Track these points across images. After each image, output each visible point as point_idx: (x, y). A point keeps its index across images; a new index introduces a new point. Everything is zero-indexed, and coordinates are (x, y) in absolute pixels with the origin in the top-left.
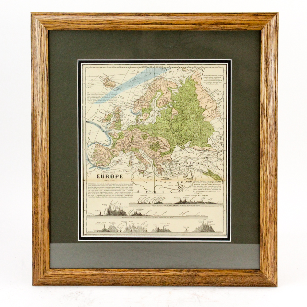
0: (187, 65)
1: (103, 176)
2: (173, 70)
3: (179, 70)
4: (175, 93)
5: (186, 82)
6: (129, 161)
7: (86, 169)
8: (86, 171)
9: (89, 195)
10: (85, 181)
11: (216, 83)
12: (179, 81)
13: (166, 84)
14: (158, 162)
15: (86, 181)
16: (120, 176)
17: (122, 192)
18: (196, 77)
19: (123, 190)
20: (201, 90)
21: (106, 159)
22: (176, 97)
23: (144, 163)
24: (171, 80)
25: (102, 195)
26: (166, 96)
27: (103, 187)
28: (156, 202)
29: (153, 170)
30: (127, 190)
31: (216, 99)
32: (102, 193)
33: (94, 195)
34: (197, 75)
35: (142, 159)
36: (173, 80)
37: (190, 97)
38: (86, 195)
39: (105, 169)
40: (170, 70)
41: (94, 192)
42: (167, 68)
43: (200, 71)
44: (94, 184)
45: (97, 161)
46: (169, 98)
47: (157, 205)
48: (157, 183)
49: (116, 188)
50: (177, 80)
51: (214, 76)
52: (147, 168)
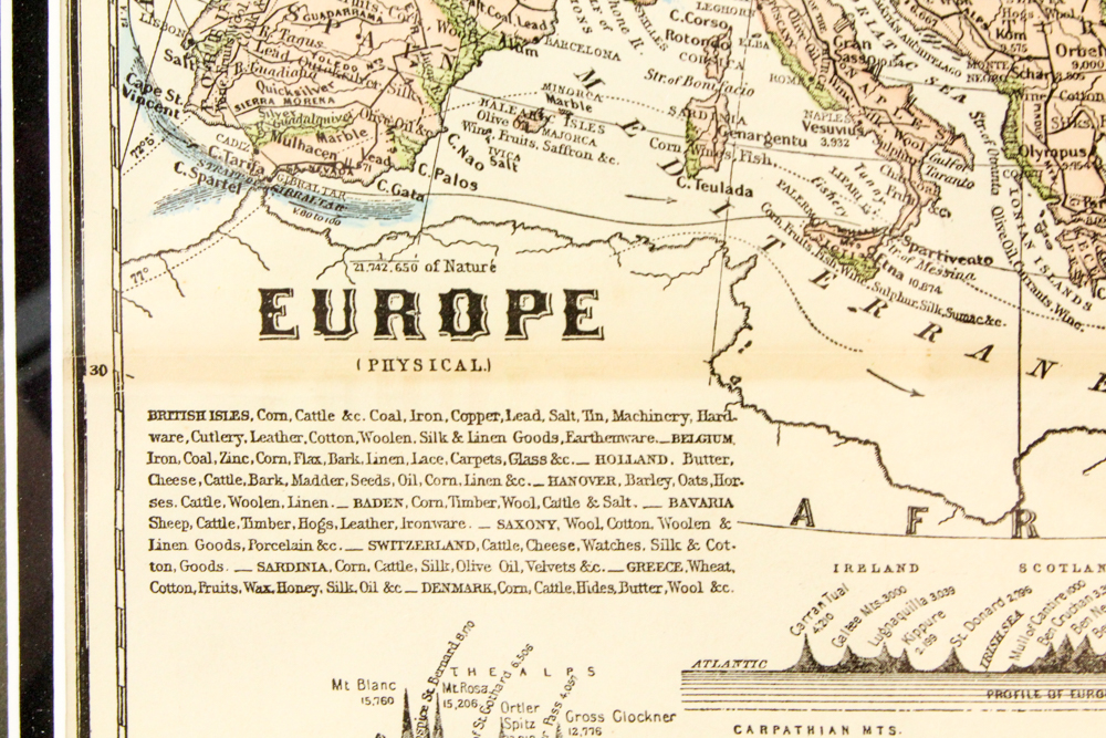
1: (336, 303)
6: (688, 112)
7: (117, 214)
8: (117, 246)
9: (160, 557)
10: (100, 371)
14: (1072, 123)
15: (119, 380)
16: (558, 304)
17: (585, 514)
19: (599, 492)
21: (383, 77)
23: (889, 136)
25: (327, 558)
27: (343, 450)
28: (1033, 653)
29: (1000, 226)
30: (659, 495)
32: (328, 537)
33: (221, 557)
35: (865, 78)
38: (120, 563)
39: (367, 212)
41: (223, 524)
44: (218, 415)
45: (258, 103)
47: (1054, 695)
48: (1051, 402)
49: (518, 471)
52: (923, 198)
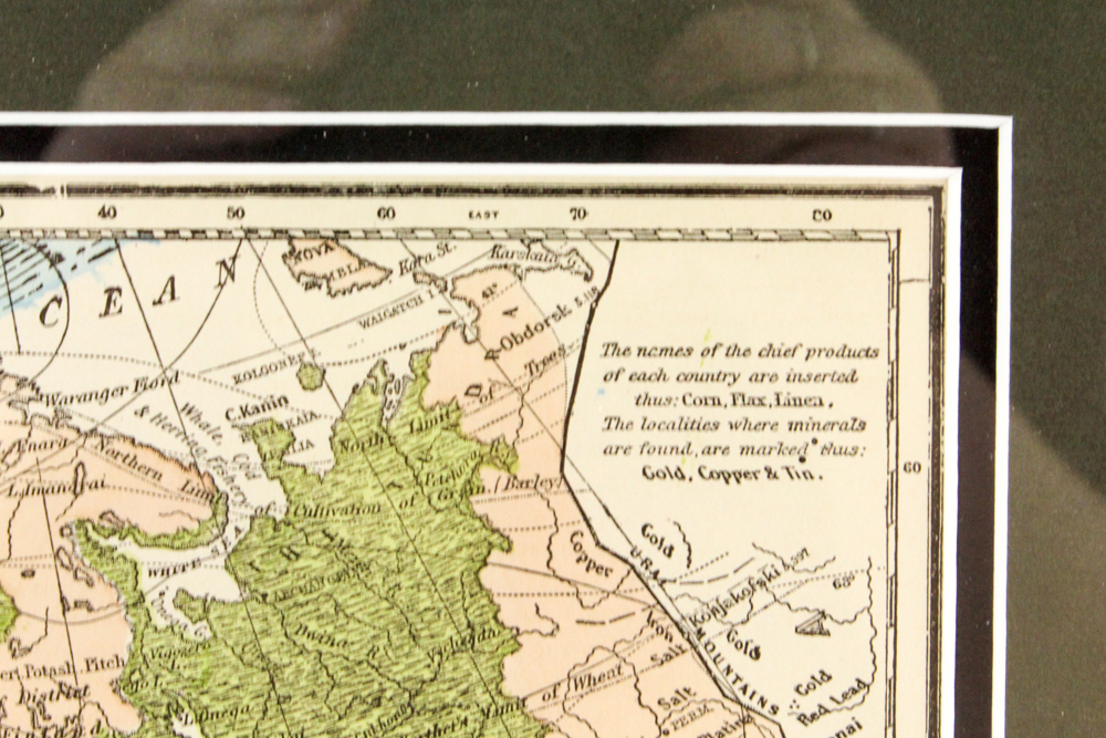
0: (362, 191)
2: (148, 264)
3: (245, 266)
4: (184, 600)
5: (341, 445)
11: (776, 462)
12: (249, 435)
13: (50, 478)
18: (484, 373)
20: (566, 562)
22: (205, 661)
24: (127, 424)
26: (51, 654)
31: (780, 695)
34: (514, 340)
36: (159, 419)
37: (411, 665)
40: (110, 271)
42: (72, 234)
43: (554, 289)
46: (99, 685)
50: (214, 417)
51: (754, 364)
